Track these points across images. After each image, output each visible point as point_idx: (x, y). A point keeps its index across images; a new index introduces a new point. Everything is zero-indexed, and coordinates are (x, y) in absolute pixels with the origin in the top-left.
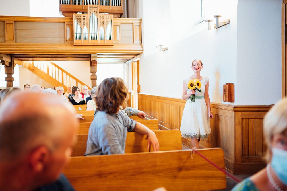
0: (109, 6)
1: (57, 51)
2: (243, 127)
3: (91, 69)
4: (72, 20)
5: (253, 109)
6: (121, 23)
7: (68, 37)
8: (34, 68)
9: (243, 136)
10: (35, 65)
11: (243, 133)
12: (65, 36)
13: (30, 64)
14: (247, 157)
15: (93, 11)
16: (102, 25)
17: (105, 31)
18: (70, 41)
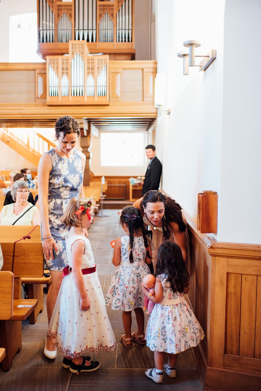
0: (112, 43)
1: (22, 114)
2: (229, 291)
4: (44, 66)
5: (253, 254)
6: (123, 69)
7: (40, 92)
8: (9, 140)
9: (229, 310)
11: (229, 304)
12: (35, 91)
13: (4, 133)
14: (235, 357)
15: (78, 50)
16: (91, 73)
17: (96, 82)
18: (42, 98)
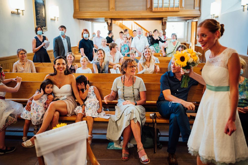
3: (162, 27)
7: (149, 6)
10: (123, 24)
13: (120, 23)
17: (174, 1)
18: (150, 9)
